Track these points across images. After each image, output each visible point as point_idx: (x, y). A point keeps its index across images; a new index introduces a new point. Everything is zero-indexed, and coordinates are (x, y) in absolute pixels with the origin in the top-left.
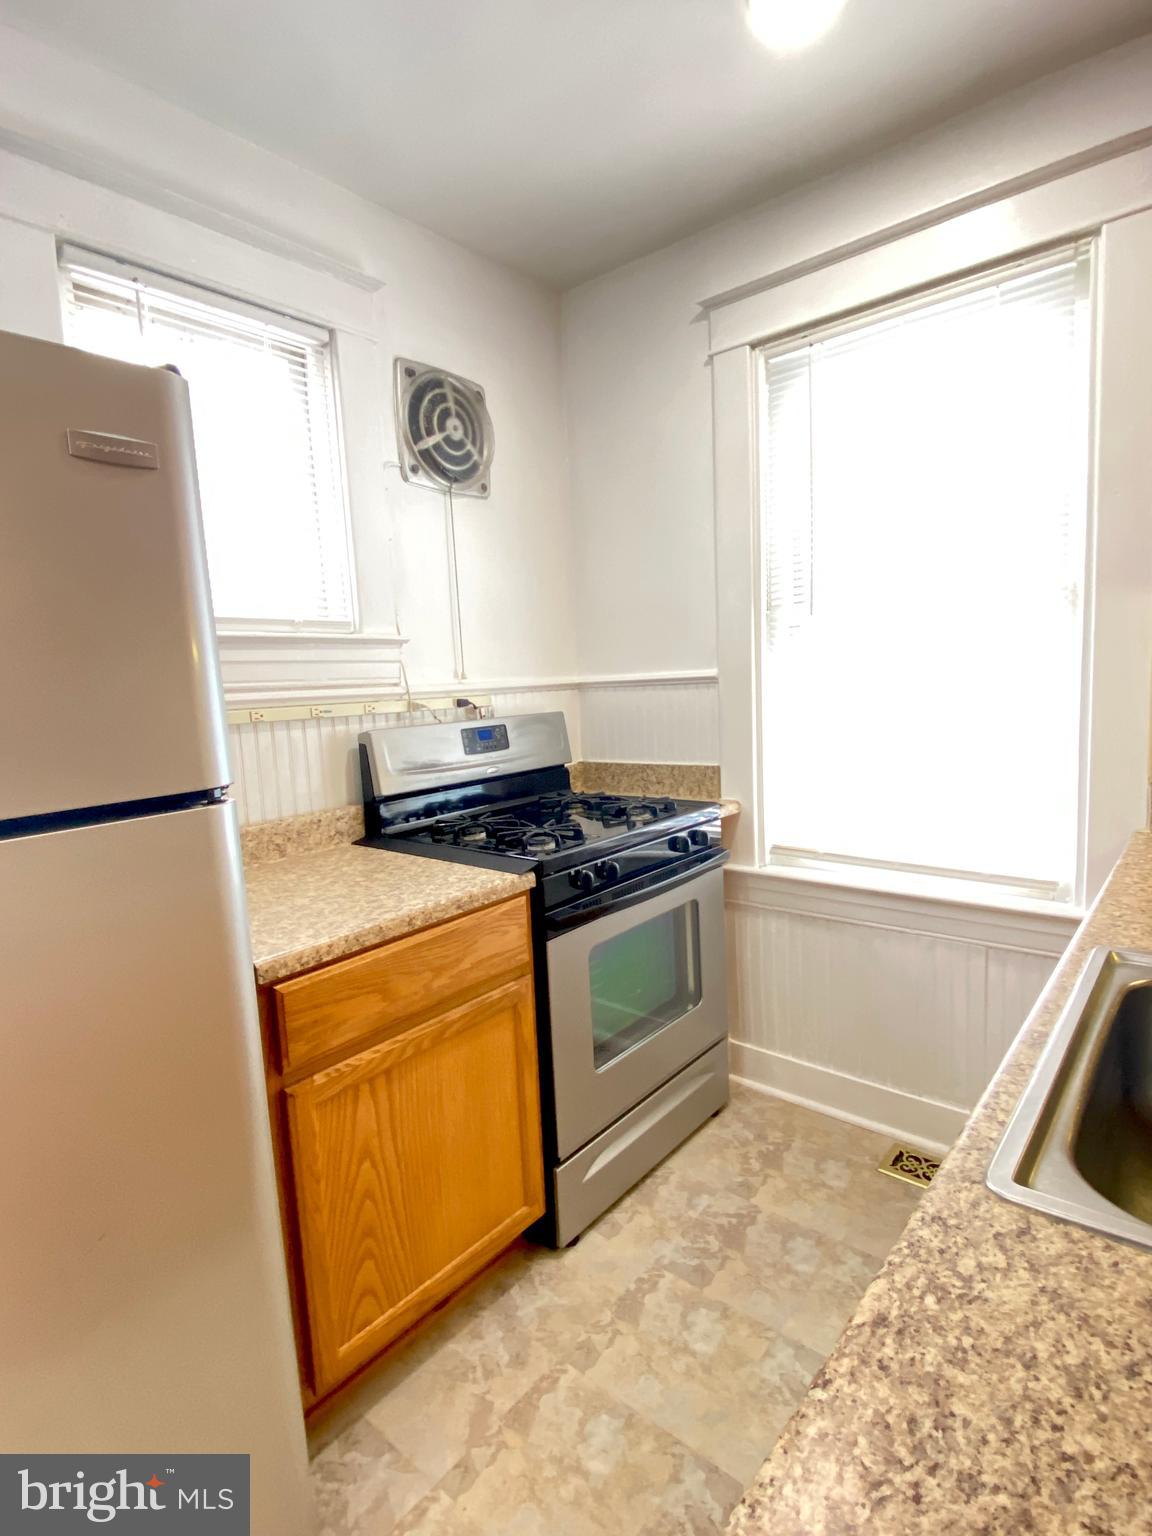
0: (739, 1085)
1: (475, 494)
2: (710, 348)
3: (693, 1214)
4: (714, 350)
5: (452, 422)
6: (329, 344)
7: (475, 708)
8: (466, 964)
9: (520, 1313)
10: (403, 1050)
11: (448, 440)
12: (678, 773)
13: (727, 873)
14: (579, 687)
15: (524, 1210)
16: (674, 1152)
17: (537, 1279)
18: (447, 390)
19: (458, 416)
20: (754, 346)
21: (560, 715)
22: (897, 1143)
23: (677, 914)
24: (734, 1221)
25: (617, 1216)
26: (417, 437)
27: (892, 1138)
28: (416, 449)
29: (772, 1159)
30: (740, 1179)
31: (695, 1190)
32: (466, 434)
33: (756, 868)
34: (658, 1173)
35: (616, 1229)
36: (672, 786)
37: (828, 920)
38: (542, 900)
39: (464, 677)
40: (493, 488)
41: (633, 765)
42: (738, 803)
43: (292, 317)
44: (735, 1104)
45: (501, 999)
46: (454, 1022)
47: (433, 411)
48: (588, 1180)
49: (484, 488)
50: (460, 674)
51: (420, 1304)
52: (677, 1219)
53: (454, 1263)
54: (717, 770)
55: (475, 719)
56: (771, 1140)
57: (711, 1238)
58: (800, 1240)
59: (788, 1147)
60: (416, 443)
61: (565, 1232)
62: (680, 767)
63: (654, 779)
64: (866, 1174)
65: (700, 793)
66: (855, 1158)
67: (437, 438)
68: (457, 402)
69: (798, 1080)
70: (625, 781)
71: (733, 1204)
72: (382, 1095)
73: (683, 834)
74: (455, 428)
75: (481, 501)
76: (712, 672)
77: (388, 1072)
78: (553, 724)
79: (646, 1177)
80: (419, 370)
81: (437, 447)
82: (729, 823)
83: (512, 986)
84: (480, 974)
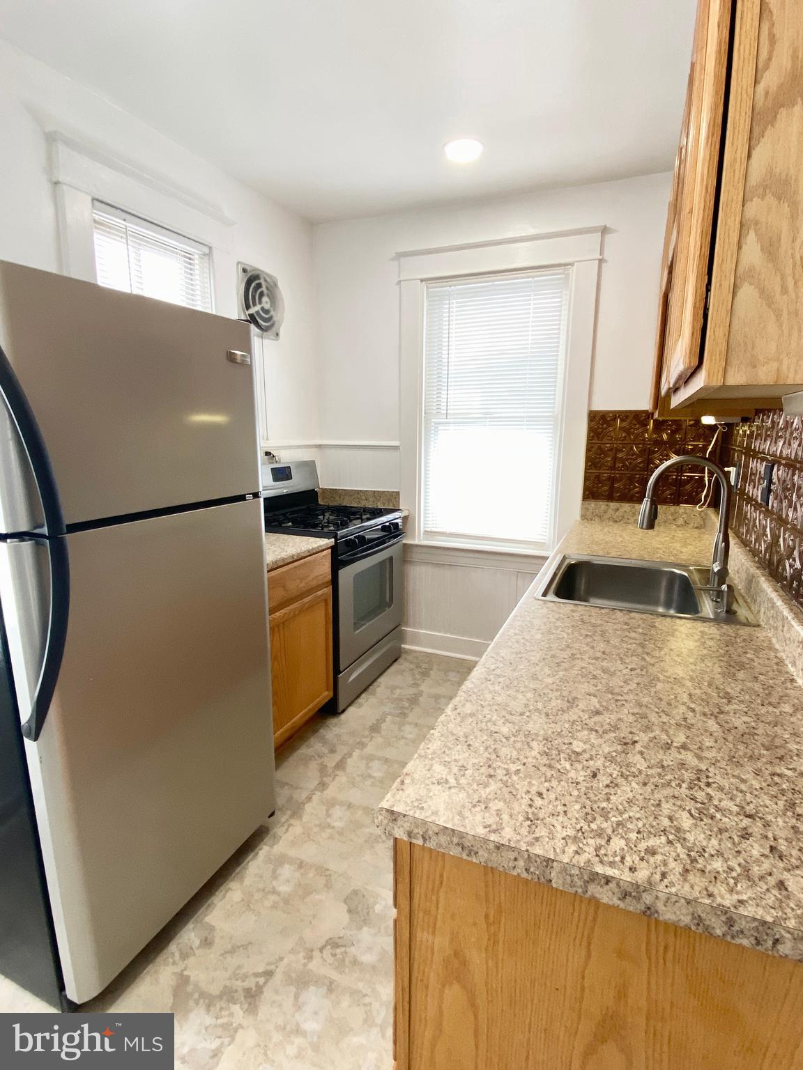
0: (404, 648)
1: (273, 338)
2: (399, 277)
3: (396, 696)
4: (401, 279)
5: (265, 299)
6: (209, 255)
7: (274, 456)
8: (310, 578)
9: (327, 737)
10: (290, 612)
11: (263, 309)
12: (377, 495)
13: (404, 544)
14: (320, 446)
15: (327, 693)
16: (381, 674)
17: (331, 726)
18: (262, 281)
19: (268, 296)
20: (422, 281)
21: (314, 462)
23: (382, 563)
24: (413, 696)
25: (360, 700)
26: (248, 307)
28: (247, 314)
29: (425, 674)
30: (412, 682)
31: (393, 688)
32: (271, 306)
33: (416, 542)
34: (375, 684)
35: (360, 705)
36: (374, 501)
37: (450, 565)
38: (337, 551)
39: (267, 439)
40: (281, 334)
41: (352, 490)
42: (408, 510)
43: (193, 240)
44: (404, 656)
45: (322, 595)
46: (306, 603)
47: (256, 292)
48: (351, 682)
49: (277, 334)
50: (265, 438)
51: (292, 728)
52: (388, 698)
53: (303, 712)
54: (398, 493)
55: (273, 463)
56: (423, 667)
57: (405, 703)
59: (432, 669)
60: (247, 310)
61: (342, 704)
62: (378, 491)
63: (363, 498)
65: (388, 505)
66: (460, 670)
67: (258, 308)
68: (267, 288)
69: (432, 642)
70: (347, 498)
71: (412, 691)
72: (282, 633)
73: (387, 524)
74: (267, 302)
75: (276, 342)
76: (396, 443)
77: (283, 623)
78: (310, 466)
79: (370, 685)
80: (249, 269)
81: (257, 312)
82: (405, 519)
83: (325, 590)
84: (315, 583)
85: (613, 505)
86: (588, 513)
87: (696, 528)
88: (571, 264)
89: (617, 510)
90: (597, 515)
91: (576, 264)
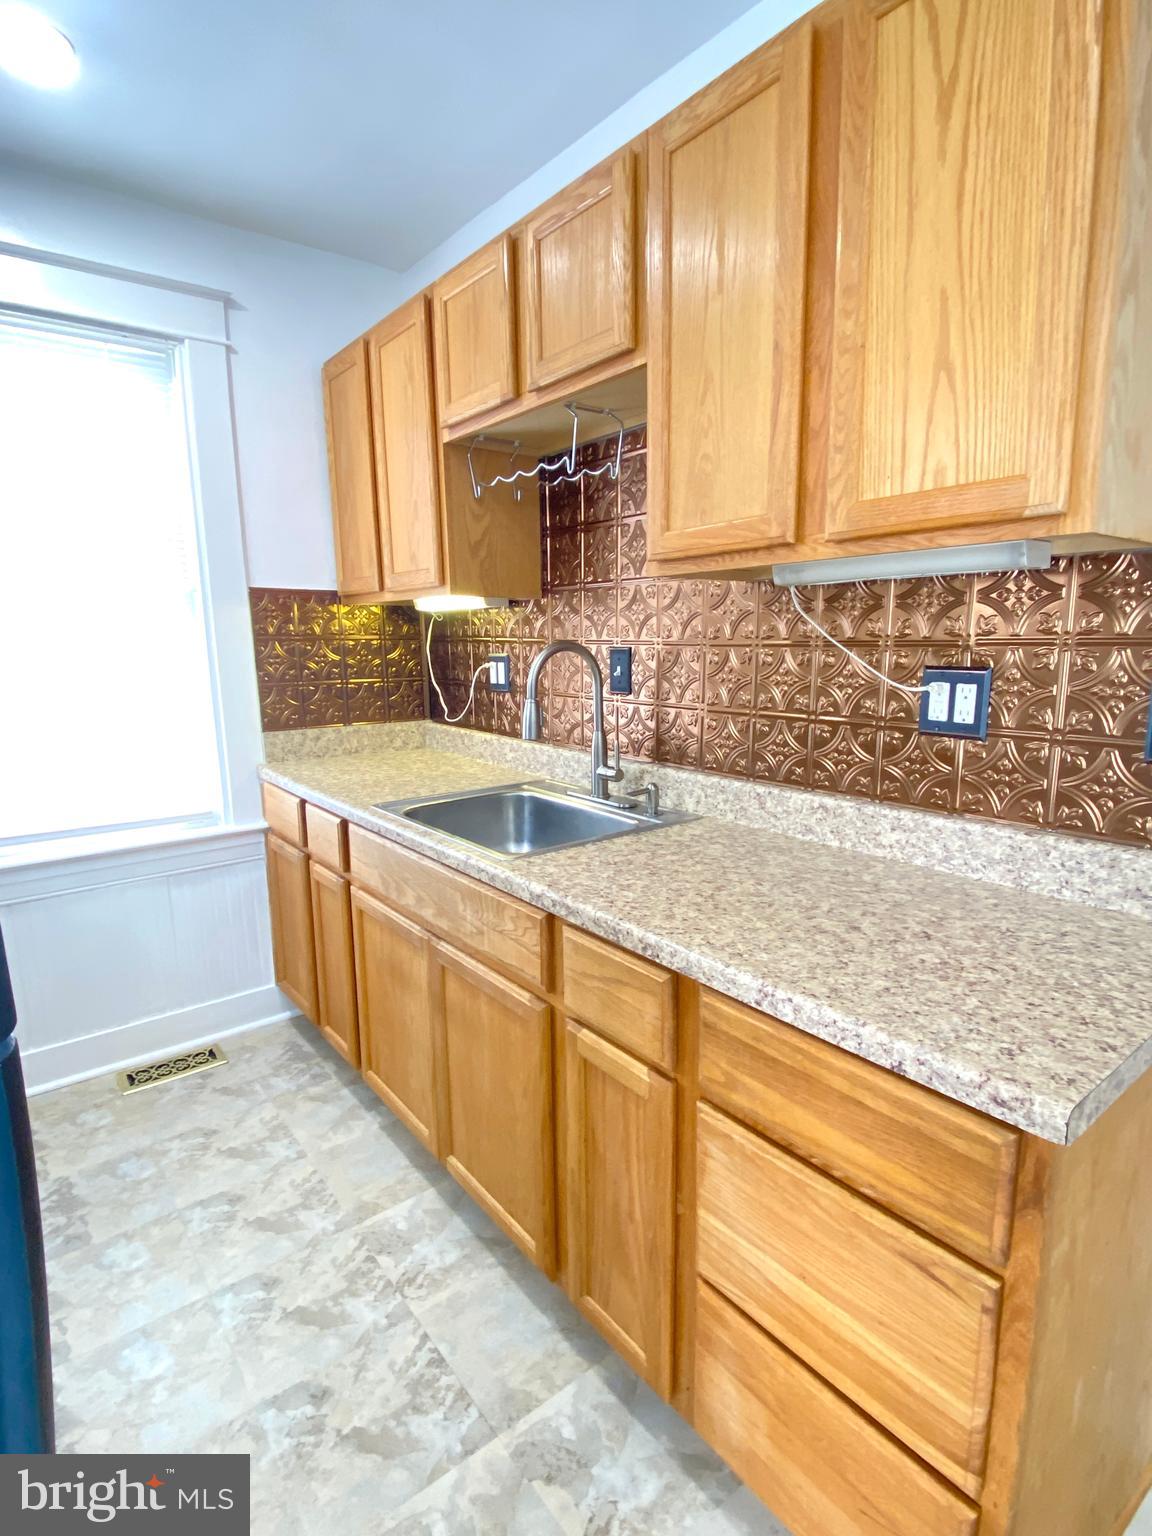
22: (119, 1073)
27: (110, 1073)
58: (123, 1165)
64: (119, 1102)
85: (311, 732)
86: (276, 751)
87: (418, 748)
88: (181, 340)
89: (318, 738)
90: (289, 751)
91: (187, 341)
